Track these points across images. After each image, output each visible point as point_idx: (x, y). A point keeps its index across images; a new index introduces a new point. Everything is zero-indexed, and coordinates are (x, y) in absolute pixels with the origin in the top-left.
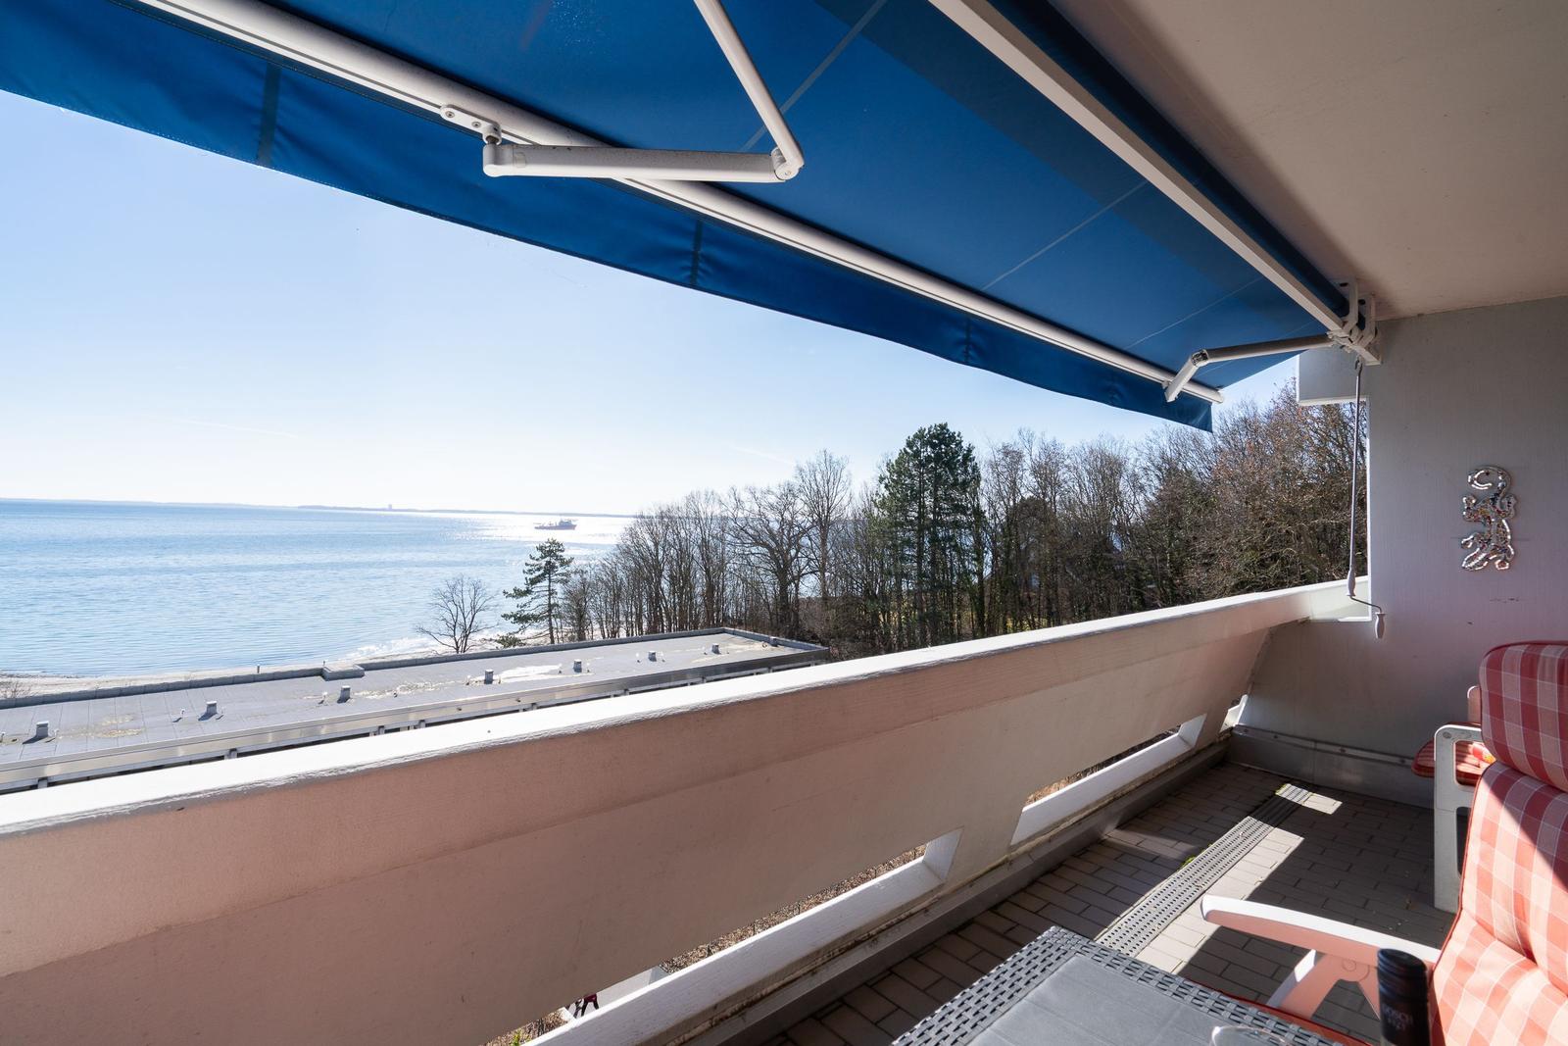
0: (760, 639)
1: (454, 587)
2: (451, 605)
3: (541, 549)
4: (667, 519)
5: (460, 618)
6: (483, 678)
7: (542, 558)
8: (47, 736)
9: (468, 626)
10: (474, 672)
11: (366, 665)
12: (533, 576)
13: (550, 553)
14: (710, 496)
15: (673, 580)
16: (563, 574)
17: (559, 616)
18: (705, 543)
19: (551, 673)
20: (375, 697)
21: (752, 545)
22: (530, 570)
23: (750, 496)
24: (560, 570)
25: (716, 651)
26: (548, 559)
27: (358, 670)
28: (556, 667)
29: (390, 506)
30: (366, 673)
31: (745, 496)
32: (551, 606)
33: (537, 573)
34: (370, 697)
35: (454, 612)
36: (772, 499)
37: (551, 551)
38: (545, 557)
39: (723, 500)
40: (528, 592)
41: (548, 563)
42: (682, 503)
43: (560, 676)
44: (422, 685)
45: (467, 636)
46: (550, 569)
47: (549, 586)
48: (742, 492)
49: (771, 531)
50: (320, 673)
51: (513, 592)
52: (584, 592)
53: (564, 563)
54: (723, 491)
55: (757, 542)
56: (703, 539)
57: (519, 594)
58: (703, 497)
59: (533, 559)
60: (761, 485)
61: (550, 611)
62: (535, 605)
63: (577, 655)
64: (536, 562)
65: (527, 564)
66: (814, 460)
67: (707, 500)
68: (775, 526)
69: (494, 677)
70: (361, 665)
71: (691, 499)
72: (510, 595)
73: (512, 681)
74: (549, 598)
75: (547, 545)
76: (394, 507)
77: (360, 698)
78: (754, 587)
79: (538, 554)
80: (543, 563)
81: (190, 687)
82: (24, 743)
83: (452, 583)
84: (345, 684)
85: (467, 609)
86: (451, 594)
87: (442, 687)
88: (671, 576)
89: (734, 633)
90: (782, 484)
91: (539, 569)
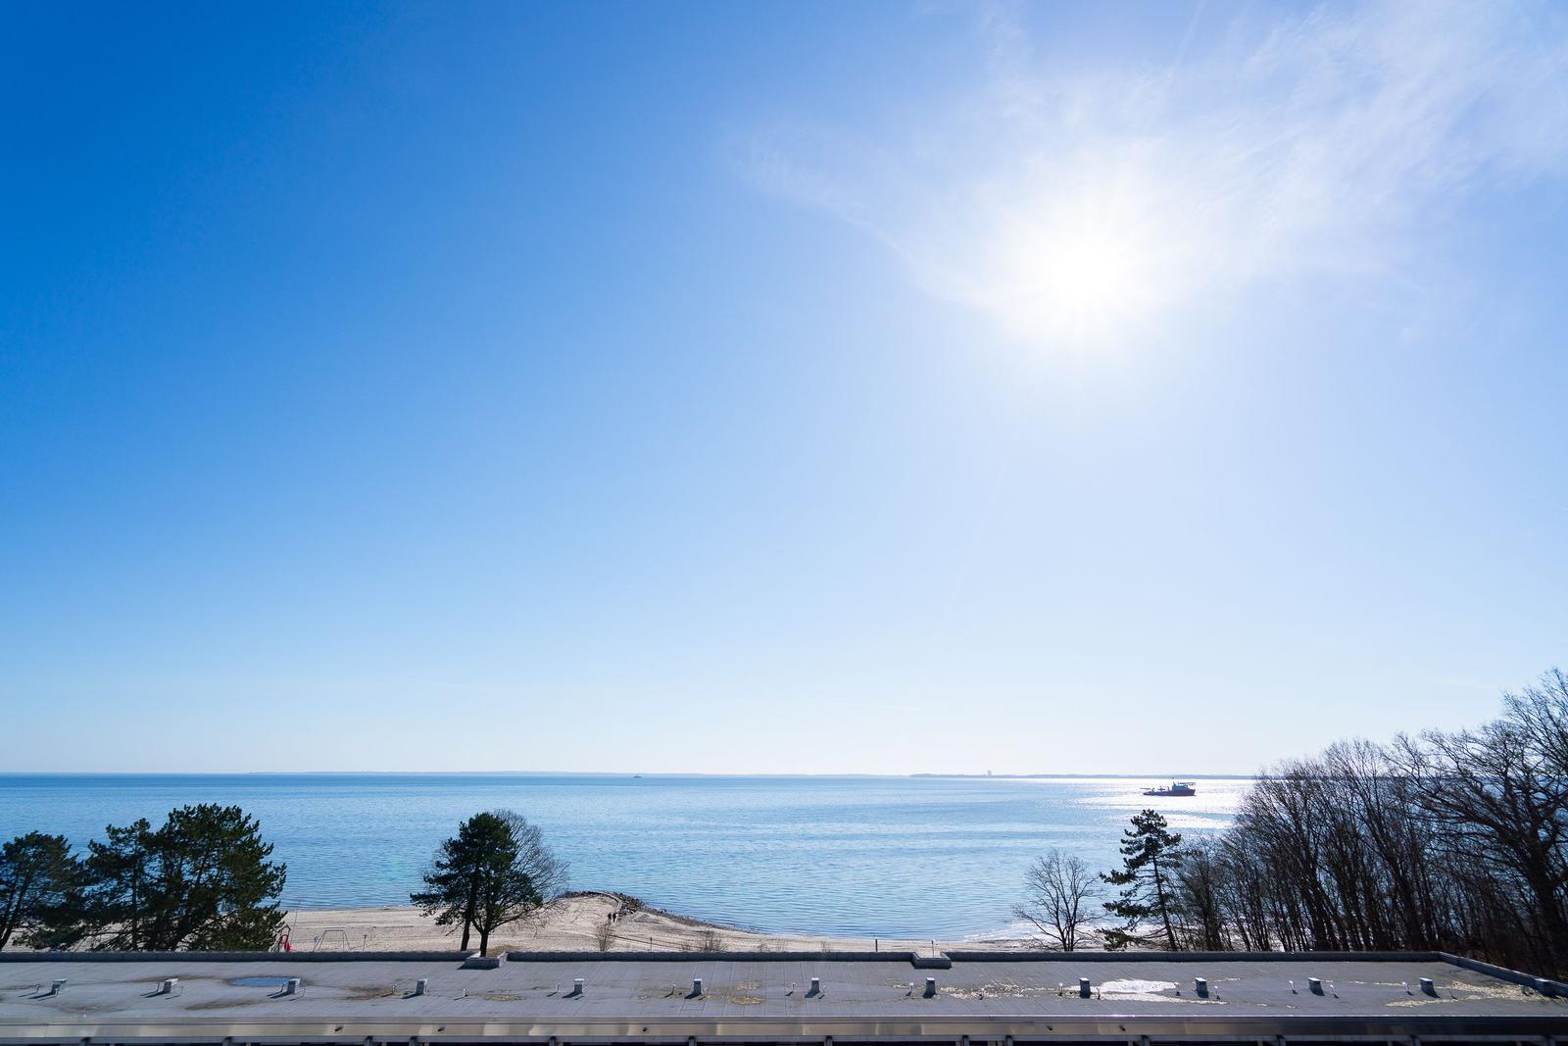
0: (1515, 980)
1: (1050, 867)
2: (1049, 887)
3: (1136, 821)
4: (1302, 781)
5: (1062, 904)
6: (1078, 988)
7: (1140, 833)
8: (700, 993)
9: (1072, 912)
10: (1067, 978)
11: (953, 954)
12: (1133, 857)
13: (1148, 828)
14: (1365, 749)
15: (1336, 868)
16: (1170, 856)
17: (1177, 910)
18: (1373, 816)
19: (1165, 993)
20: (961, 995)
21: (1460, 820)
22: (1127, 849)
23: (1435, 747)
24: (1165, 850)
25: (1429, 990)
26: (1147, 835)
27: (945, 960)
28: (1172, 986)
29: (989, 772)
30: (953, 964)
31: (1424, 747)
32: (1163, 898)
33: (1138, 853)
34: (955, 995)
35: (1054, 895)
36: (1476, 749)
37: (1149, 825)
38: (1144, 833)
39: (1387, 752)
40: (1129, 877)
41: (1149, 840)
42: (1322, 761)
43: (1177, 1000)
44: (1010, 987)
45: (1072, 926)
46: (1152, 848)
47: (1156, 870)
48: (1419, 741)
49: (1488, 798)
50: (908, 957)
51: (1110, 875)
52: (1206, 881)
53: (1170, 841)
54: (1384, 740)
55: (1470, 816)
56: (1370, 810)
57: (1118, 879)
58: (1353, 751)
59: (1130, 834)
60: (1450, 729)
61: (1162, 902)
62: (1143, 894)
63: (1200, 972)
64: (1133, 839)
65: (1123, 841)
66: (1537, 686)
67: (1362, 755)
68: (1497, 791)
69: (1093, 989)
70: (948, 954)
71: (1333, 753)
72: (1108, 880)
73: (1116, 997)
74: (1159, 887)
75: (1144, 817)
76: (993, 774)
77: (946, 995)
78: (1483, 889)
79: (1134, 829)
80: (1143, 838)
81: (804, 960)
82: (686, 998)
83: (1046, 860)
84: (930, 975)
85: (1068, 892)
86: (1045, 874)
87: (1031, 994)
88: (1330, 863)
89: (1459, 963)
90: (1488, 725)
91: (1139, 848)
